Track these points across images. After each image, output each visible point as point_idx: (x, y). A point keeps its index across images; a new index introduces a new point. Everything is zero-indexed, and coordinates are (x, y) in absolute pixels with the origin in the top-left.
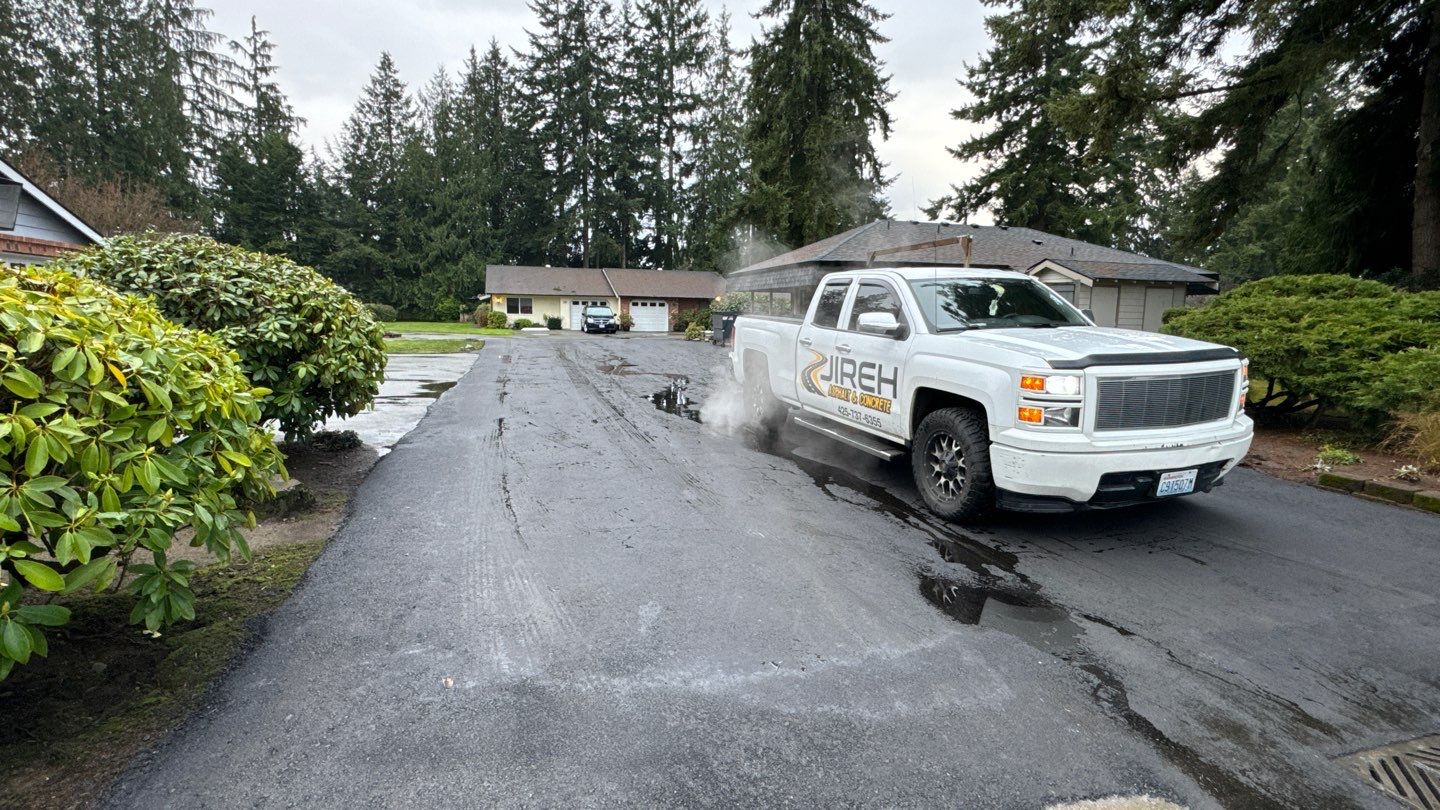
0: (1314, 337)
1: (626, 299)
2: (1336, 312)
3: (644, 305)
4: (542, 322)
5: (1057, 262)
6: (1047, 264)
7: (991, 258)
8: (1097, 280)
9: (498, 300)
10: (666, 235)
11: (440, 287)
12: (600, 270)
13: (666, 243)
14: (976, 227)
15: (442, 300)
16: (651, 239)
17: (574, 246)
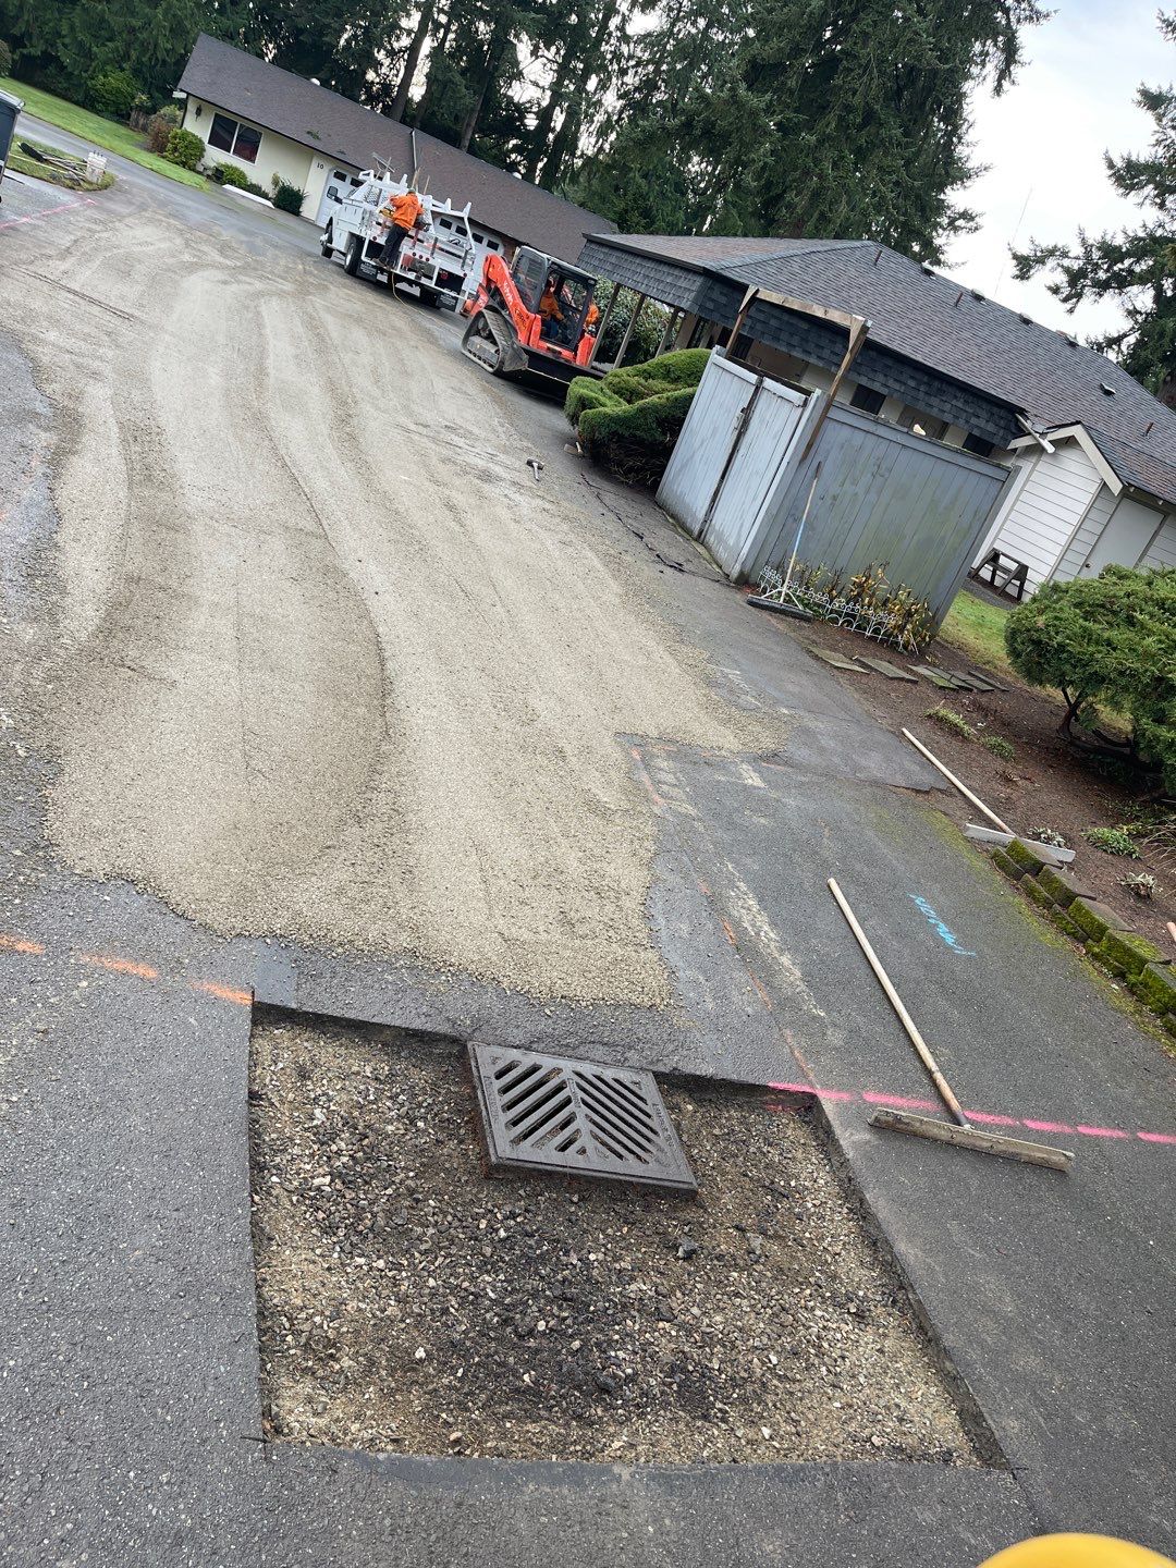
4: (268, 187)
5: (1093, 433)
6: (1077, 432)
7: (1009, 386)
8: (1132, 489)
9: (199, 112)
10: (564, 114)
11: (111, 39)
12: (408, 130)
13: (558, 129)
14: (1027, 322)
15: (108, 68)
16: (535, 109)
17: (387, 62)
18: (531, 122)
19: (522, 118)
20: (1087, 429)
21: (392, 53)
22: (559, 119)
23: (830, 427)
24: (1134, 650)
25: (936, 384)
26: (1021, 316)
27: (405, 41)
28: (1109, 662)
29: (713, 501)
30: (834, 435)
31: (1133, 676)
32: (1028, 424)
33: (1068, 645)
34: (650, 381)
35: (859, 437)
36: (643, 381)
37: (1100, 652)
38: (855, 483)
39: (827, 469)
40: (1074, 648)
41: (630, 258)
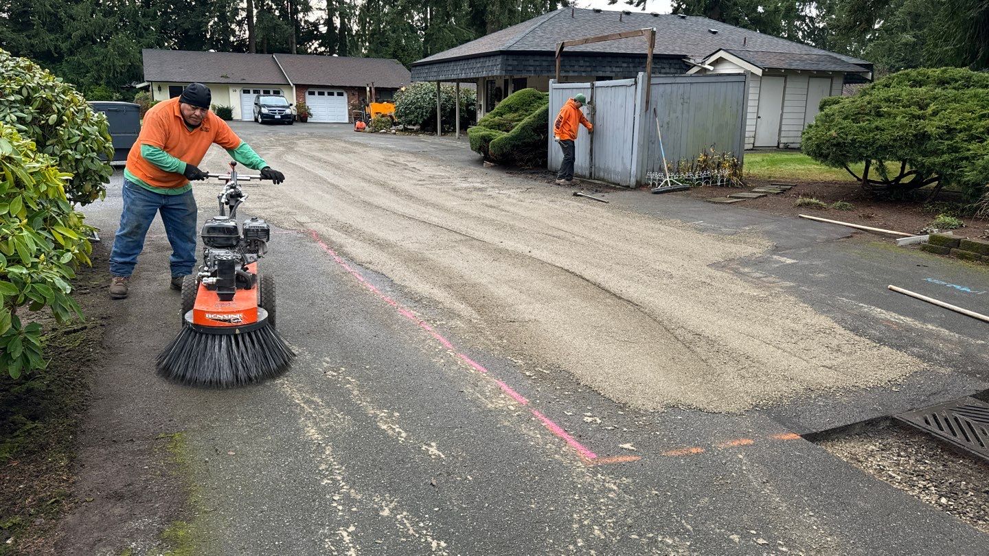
0: (937, 123)
1: (302, 88)
2: (955, 100)
3: (321, 94)
5: (731, 51)
6: (722, 54)
7: (671, 47)
8: (767, 70)
9: (160, 89)
10: (339, 18)
11: (88, 72)
12: (271, 55)
13: (339, 26)
14: (656, 15)
15: (92, 87)
16: (322, 22)
17: (237, 28)
18: (323, 29)
19: (317, 29)
20: (726, 51)
21: (240, 23)
22: (337, 22)
23: (653, 87)
24: (894, 126)
25: (637, 60)
26: (652, 14)
27: (244, 14)
28: (885, 138)
29: (591, 155)
30: (657, 91)
31: (901, 139)
32: (692, 61)
33: (857, 138)
34: (504, 116)
35: (668, 87)
36: (500, 118)
37: (876, 135)
38: (675, 112)
39: (658, 112)
40: (860, 138)
41: (446, 65)
